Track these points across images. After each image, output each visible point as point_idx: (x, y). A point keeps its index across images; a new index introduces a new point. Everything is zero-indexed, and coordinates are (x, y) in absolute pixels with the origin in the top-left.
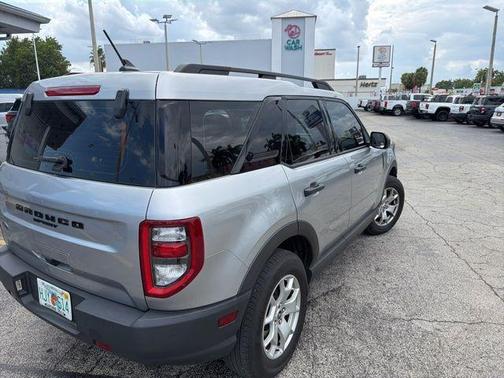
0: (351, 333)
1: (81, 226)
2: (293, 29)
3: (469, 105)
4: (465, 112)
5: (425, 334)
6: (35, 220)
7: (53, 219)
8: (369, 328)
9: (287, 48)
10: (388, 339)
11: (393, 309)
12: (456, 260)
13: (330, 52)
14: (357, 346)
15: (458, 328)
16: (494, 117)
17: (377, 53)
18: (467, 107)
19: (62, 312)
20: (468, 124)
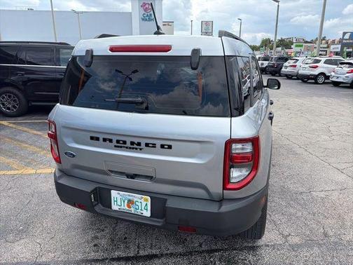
0: (284, 203)
1: (170, 147)
2: (147, 6)
3: (267, 62)
4: (264, 66)
5: (322, 199)
6: (115, 146)
7: (139, 144)
8: (292, 200)
9: (143, 19)
10: (306, 205)
11: (298, 188)
12: (310, 155)
13: (170, 24)
14: (292, 211)
15: (336, 193)
16: (283, 69)
17: (204, 26)
18: (266, 63)
19: (139, 212)
20: (266, 74)
